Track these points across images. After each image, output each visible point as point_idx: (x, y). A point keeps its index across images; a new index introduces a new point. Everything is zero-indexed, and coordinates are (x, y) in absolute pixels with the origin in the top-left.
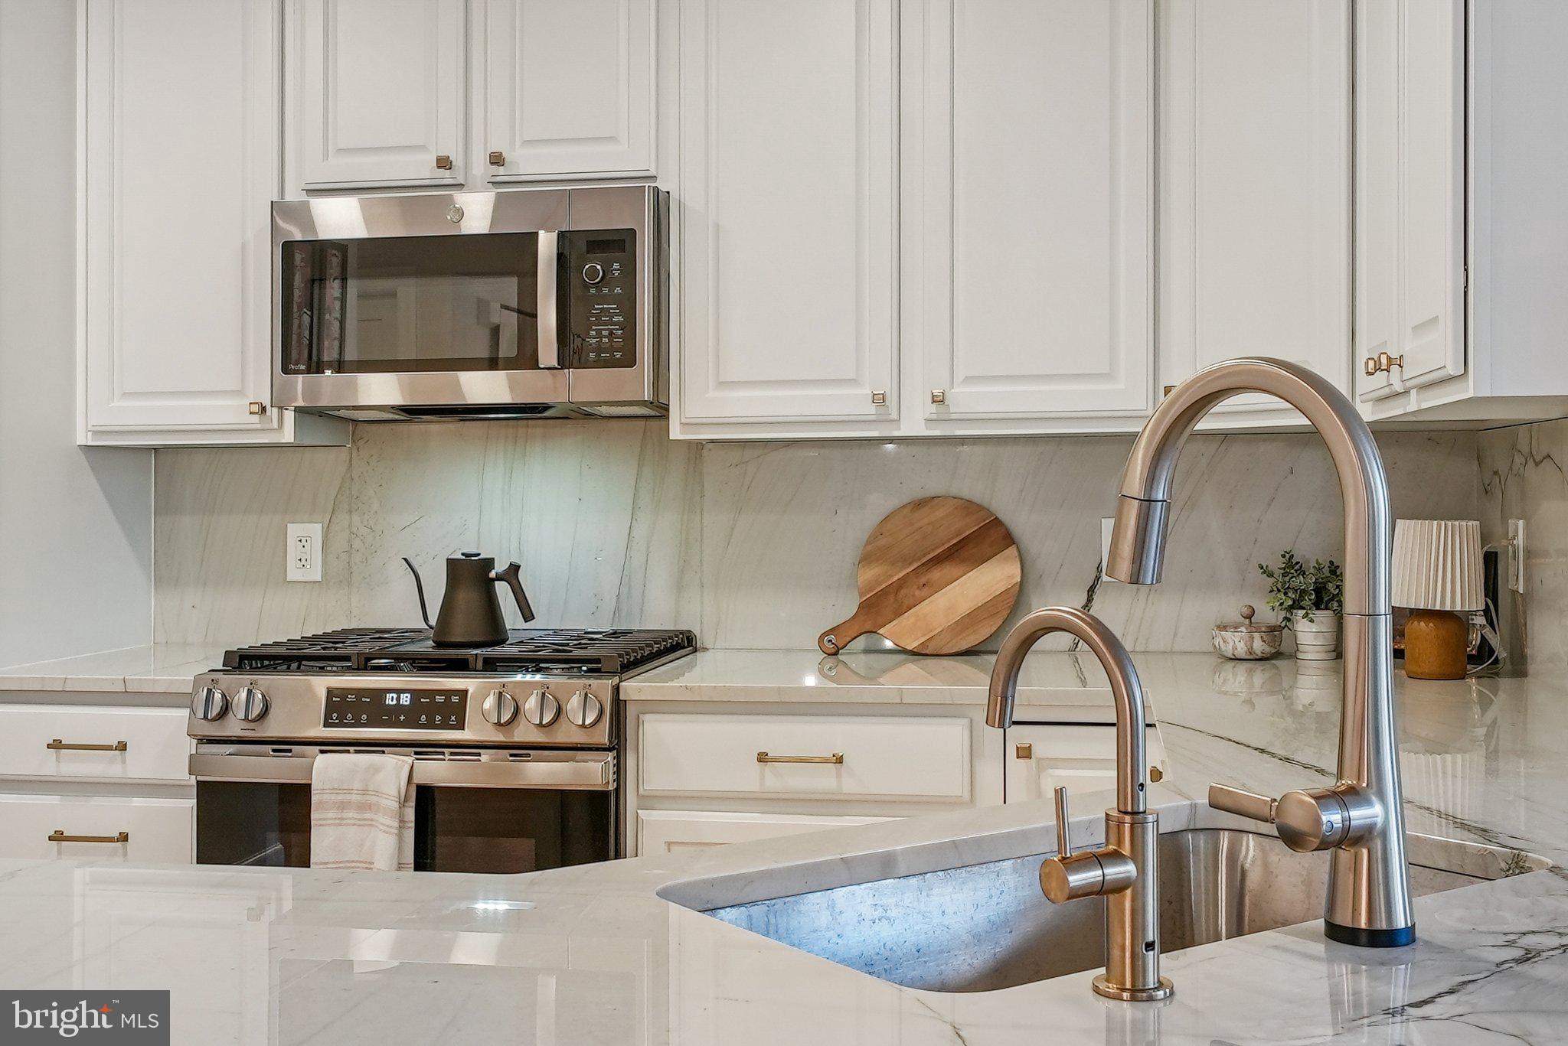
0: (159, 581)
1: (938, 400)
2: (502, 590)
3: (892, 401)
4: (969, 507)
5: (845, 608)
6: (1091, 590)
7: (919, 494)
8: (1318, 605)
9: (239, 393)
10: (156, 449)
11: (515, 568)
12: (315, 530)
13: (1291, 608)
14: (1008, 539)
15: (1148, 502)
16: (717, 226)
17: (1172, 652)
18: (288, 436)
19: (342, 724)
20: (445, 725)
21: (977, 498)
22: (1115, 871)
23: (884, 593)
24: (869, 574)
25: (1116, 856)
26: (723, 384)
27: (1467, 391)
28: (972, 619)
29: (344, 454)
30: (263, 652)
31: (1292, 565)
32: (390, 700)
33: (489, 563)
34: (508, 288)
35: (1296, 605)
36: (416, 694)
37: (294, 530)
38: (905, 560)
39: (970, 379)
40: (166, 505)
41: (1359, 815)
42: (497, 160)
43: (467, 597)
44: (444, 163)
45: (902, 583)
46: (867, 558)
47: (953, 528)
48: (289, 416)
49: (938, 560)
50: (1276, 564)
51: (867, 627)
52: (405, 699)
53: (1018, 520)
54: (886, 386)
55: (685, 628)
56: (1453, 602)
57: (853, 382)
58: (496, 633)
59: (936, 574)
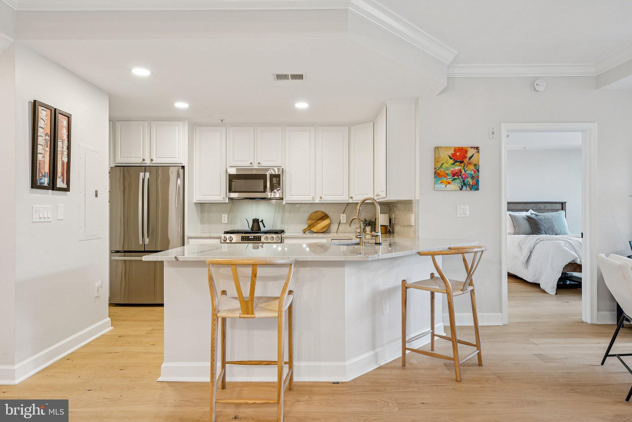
0: (201, 223)
1: (321, 198)
2: (261, 224)
3: (314, 199)
4: (323, 212)
5: (306, 226)
6: (339, 224)
7: (316, 211)
8: (369, 225)
9: (220, 195)
10: (201, 203)
11: (262, 220)
12: (227, 215)
13: (365, 226)
14: (328, 217)
15: (359, 209)
16: (290, 174)
17: (350, 232)
18: (227, 201)
19: (243, 241)
20: (258, 241)
21: (324, 211)
22: (361, 236)
23: (312, 224)
24: (309, 222)
25: (361, 235)
26: (291, 195)
27: (387, 199)
28: (324, 228)
29: (231, 204)
30: (230, 231)
31: (366, 220)
32: (250, 237)
33: (258, 220)
34: (262, 182)
35: (366, 225)
36: (254, 237)
37: (223, 215)
38: (314, 220)
39: (325, 195)
40: (202, 212)
41: (378, 234)
42: (259, 163)
43: (256, 224)
44: (251, 163)
45: (314, 223)
46: (309, 219)
47: (320, 215)
48: (227, 198)
49: (319, 220)
50: (364, 220)
51: (309, 229)
52: (252, 237)
53: (330, 214)
54: (314, 195)
55: (283, 229)
56: (385, 224)
57: (309, 195)
58: (260, 229)
59: (319, 222)
